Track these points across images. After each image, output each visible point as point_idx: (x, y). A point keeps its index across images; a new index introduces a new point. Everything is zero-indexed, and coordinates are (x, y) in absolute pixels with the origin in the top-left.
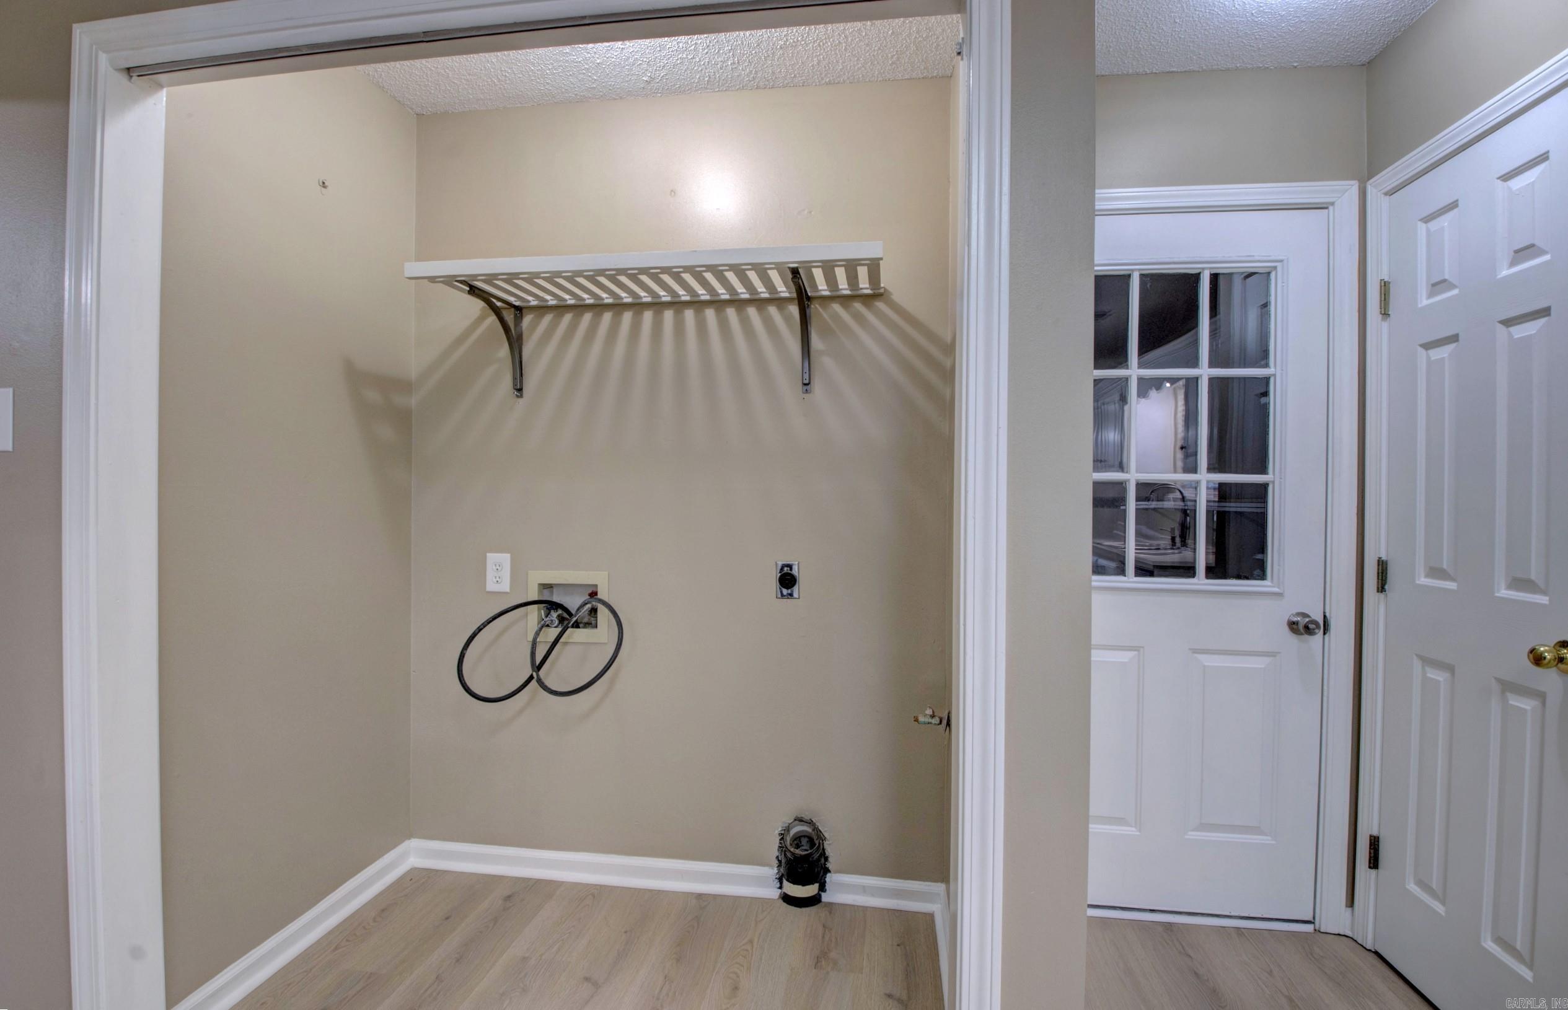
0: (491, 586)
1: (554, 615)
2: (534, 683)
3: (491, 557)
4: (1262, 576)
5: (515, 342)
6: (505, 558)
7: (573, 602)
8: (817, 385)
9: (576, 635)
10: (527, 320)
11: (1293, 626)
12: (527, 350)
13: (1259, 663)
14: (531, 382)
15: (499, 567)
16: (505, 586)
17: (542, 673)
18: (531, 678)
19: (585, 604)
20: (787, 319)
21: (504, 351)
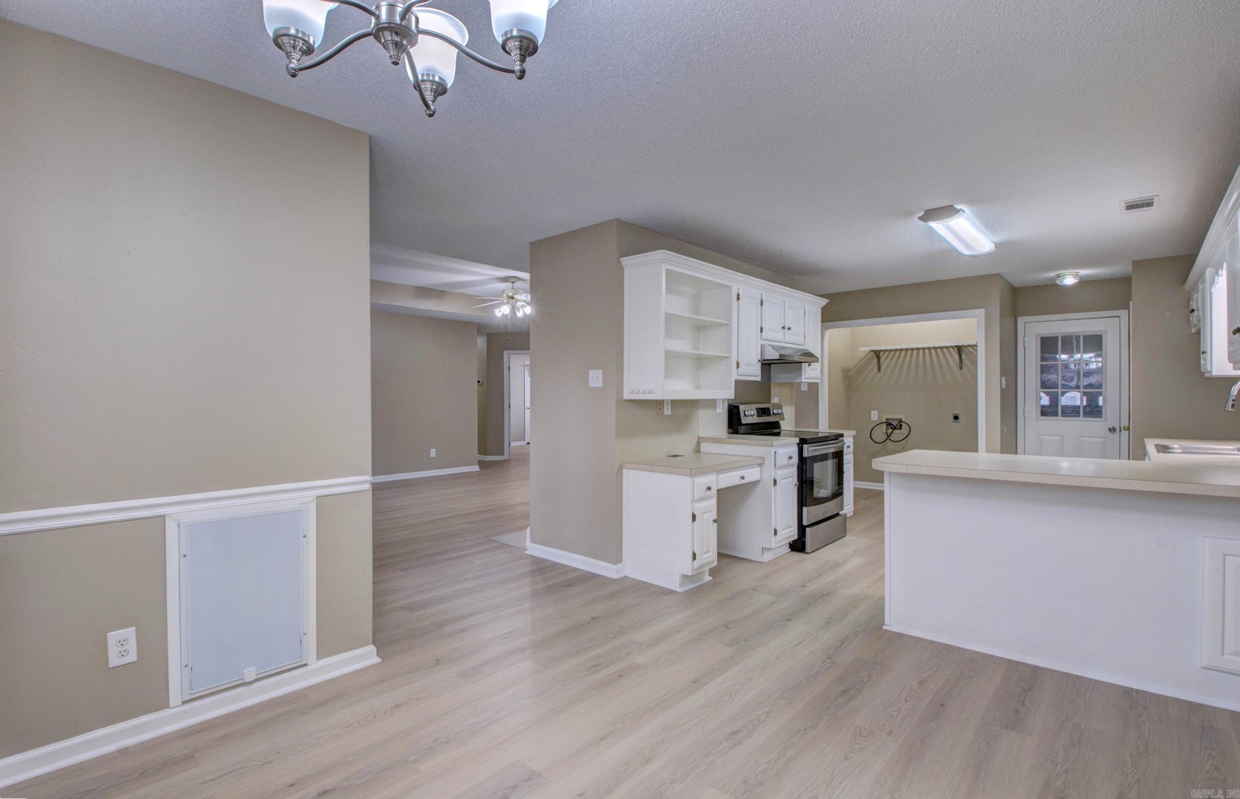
0: (872, 419)
1: (889, 427)
2: (888, 440)
3: (873, 412)
4: (1101, 417)
5: (879, 358)
6: (876, 412)
7: (895, 424)
8: (964, 367)
9: (896, 431)
10: (881, 353)
11: (1110, 430)
12: (882, 360)
13: (1101, 439)
14: (882, 370)
15: (875, 414)
16: (876, 419)
17: (890, 437)
18: (887, 439)
19: (898, 423)
20: (955, 351)
21: (876, 360)
